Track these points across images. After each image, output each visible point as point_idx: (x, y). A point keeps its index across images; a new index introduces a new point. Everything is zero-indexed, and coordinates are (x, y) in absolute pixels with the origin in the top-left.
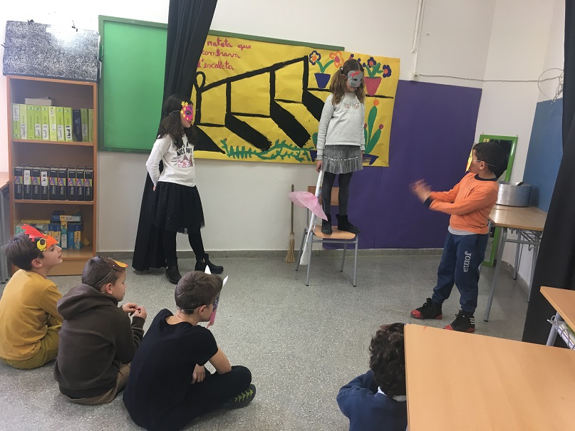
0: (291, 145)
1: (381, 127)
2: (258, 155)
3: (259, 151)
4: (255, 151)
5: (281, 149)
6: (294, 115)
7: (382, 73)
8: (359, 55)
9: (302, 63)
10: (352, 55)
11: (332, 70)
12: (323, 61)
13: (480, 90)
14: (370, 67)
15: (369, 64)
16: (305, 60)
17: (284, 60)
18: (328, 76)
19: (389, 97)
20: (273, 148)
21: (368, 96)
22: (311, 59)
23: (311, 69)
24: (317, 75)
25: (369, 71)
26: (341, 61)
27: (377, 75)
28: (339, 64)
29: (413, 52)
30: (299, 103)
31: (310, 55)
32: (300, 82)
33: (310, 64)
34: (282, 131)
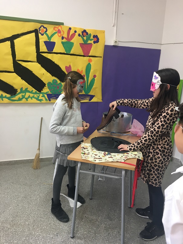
0: (32, 91)
1: (95, 76)
2: (8, 98)
3: (8, 96)
4: (6, 96)
5: (25, 94)
6: (32, 70)
7: (93, 41)
8: (75, 28)
9: (34, 34)
10: (70, 29)
11: (56, 39)
12: (49, 32)
13: (160, 50)
14: (84, 36)
15: (83, 35)
16: (36, 32)
17: (20, 32)
18: (53, 44)
19: (99, 57)
20: (19, 93)
21: (84, 56)
22: (40, 31)
23: (41, 38)
24: (46, 43)
25: (83, 40)
26: (62, 32)
27: (89, 42)
28: (61, 35)
29: (113, 26)
30: (35, 62)
31: (39, 29)
32: (34, 48)
33: (40, 35)
34: (24, 82)
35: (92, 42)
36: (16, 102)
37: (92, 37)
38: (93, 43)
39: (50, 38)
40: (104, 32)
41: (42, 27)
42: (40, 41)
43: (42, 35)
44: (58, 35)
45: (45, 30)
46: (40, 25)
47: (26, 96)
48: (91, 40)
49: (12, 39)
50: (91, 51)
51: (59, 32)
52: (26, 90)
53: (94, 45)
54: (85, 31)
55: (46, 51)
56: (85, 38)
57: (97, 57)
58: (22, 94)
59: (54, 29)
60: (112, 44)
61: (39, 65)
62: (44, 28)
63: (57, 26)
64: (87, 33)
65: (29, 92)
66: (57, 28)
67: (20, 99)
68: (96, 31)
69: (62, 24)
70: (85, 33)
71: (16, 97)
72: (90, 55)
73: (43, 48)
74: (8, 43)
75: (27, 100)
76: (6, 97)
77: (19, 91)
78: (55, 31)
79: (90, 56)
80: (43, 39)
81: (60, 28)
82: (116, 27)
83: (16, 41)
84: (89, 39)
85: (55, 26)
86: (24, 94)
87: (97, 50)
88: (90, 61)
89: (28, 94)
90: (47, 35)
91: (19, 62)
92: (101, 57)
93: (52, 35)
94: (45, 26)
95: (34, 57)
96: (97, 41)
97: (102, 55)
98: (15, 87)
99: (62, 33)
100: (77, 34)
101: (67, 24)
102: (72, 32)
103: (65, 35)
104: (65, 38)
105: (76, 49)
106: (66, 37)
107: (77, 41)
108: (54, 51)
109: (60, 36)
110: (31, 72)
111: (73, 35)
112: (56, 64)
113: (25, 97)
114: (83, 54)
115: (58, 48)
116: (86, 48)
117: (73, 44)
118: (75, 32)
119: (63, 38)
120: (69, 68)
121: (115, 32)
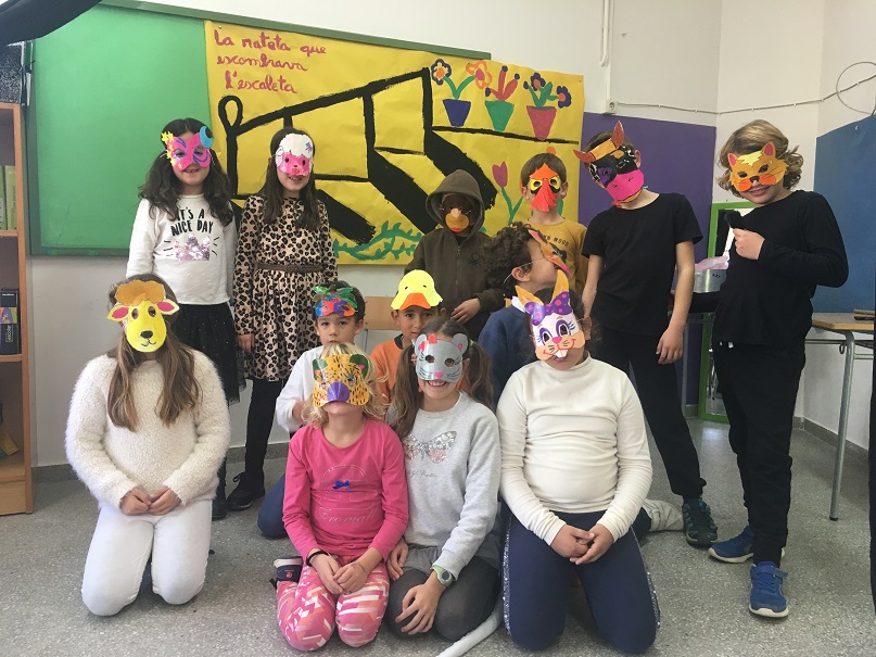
0: (411, 231)
2: (352, 251)
3: (352, 244)
4: (345, 245)
5: (393, 241)
6: (412, 176)
7: (557, 101)
8: (516, 67)
9: (419, 81)
10: (505, 69)
11: (472, 94)
12: (456, 77)
13: (713, 129)
14: (536, 90)
15: (533, 85)
16: (425, 74)
17: (387, 76)
18: (467, 105)
19: (572, 142)
20: (379, 238)
21: (536, 140)
22: (435, 74)
23: (437, 93)
24: (447, 103)
25: (535, 97)
26: (487, 77)
27: (548, 103)
28: (484, 84)
29: (603, 65)
30: (419, 153)
31: (432, 68)
32: (419, 116)
33: (433, 83)
34: (391, 206)
35: (555, 103)
36: (369, 262)
37: (554, 92)
38: (557, 107)
39: (456, 92)
40: (580, 79)
41: (440, 64)
42: (434, 98)
43: (440, 83)
44: (477, 84)
45: (446, 70)
46: (437, 57)
47: (396, 247)
48: (553, 98)
49: (367, 92)
50: (553, 128)
51: (480, 75)
52: (397, 230)
53: (560, 112)
54: (536, 76)
55: (448, 124)
56: (538, 93)
57: (567, 142)
58: (384, 240)
59: (467, 68)
60: (602, 109)
61: (430, 163)
62: (445, 65)
63: (475, 62)
64: (543, 82)
65: (402, 234)
66: (475, 66)
67: (379, 255)
68: (561, 76)
69: (488, 56)
70: (537, 82)
71: (371, 249)
73: (441, 117)
74: (359, 102)
75: (397, 257)
76: (345, 248)
77: (378, 231)
78: (469, 75)
79: (550, 141)
80: (440, 93)
81: (481, 66)
82: (609, 67)
83: (378, 99)
84: (546, 95)
85: (468, 61)
86: (389, 241)
87: (567, 124)
89: (399, 240)
90: (451, 84)
91: (381, 153)
92: (576, 143)
93: (463, 85)
94: (447, 60)
95: (417, 140)
96: (566, 102)
97: (578, 138)
98: (369, 218)
99: (487, 79)
100: (520, 83)
101: (500, 57)
102: (509, 77)
103: (494, 86)
104: (494, 92)
105: (519, 121)
106: (496, 89)
107: (520, 99)
108: (468, 124)
109: (481, 88)
110: (411, 180)
111: (512, 85)
112: (470, 160)
113: (394, 249)
114: (534, 136)
115: (477, 117)
116: (541, 117)
117: (511, 106)
118: (517, 76)
119: (488, 92)
120: (501, 172)
121: (608, 78)
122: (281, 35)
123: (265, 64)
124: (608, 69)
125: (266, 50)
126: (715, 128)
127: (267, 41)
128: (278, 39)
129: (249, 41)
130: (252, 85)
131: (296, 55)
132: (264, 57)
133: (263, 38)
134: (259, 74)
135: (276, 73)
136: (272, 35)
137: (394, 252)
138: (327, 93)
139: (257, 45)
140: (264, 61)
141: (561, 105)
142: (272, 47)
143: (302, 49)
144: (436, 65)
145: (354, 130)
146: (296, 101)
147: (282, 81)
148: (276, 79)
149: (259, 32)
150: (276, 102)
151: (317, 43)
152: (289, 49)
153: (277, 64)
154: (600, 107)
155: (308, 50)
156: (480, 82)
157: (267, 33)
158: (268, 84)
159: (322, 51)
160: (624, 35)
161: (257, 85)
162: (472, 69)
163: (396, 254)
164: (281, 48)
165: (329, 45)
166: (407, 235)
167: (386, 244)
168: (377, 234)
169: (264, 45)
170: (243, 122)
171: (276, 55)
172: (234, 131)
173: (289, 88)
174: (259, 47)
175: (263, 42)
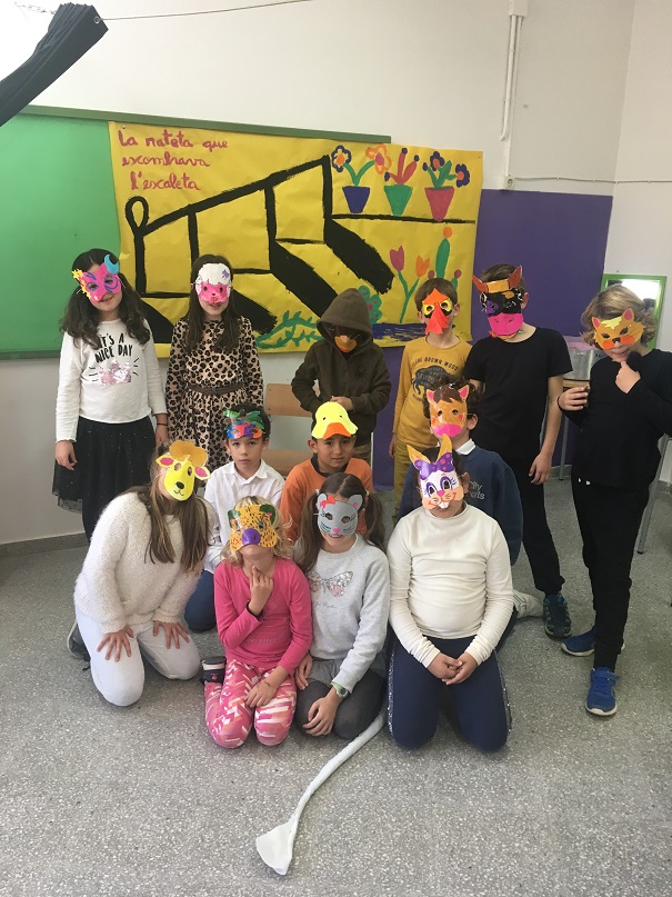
0: (311, 319)
1: (458, 274)
5: (294, 329)
6: (312, 265)
7: (455, 180)
8: (416, 148)
9: (319, 169)
10: (404, 151)
11: (372, 180)
12: (356, 163)
13: (610, 199)
14: (435, 170)
15: (432, 165)
16: (325, 162)
17: (288, 166)
18: (366, 191)
19: (469, 222)
20: (280, 327)
21: (433, 221)
22: (335, 161)
23: (337, 180)
24: (346, 190)
25: (433, 177)
26: (386, 161)
27: (447, 183)
28: (384, 168)
29: (504, 139)
30: (319, 242)
31: (333, 154)
32: (319, 205)
33: (333, 170)
34: (292, 295)
35: (453, 183)
36: (271, 350)
37: (452, 172)
38: (455, 186)
39: (356, 178)
40: (479, 155)
41: (340, 150)
42: (334, 186)
43: (340, 170)
44: (377, 169)
45: (346, 156)
46: (337, 144)
47: (297, 335)
48: (451, 178)
49: (268, 185)
50: (450, 208)
51: (379, 160)
52: (297, 319)
53: (458, 191)
54: (436, 155)
55: (347, 211)
56: (437, 173)
57: (464, 222)
58: (285, 329)
59: (367, 154)
60: (500, 185)
61: (330, 251)
62: (345, 151)
63: (374, 146)
64: (442, 161)
65: (303, 322)
66: (375, 150)
67: (281, 343)
68: (460, 153)
69: (387, 139)
70: (436, 161)
71: (273, 338)
72: (447, 217)
73: (340, 204)
74: (260, 195)
75: (297, 344)
77: (280, 321)
78: (368, 160)
79: (447, 221)
80: (340, 180)
81: (381, 150)
82: (509, 142)
83: (278, 190)
84: (445, 175)
85: (368, 145)
86: (290, 329)
87: (465, 203)
88: (447, 233)
89: (300, 328)
90: (351, 171)
91: (282, 245)
92: (473, 222)
93: (363, 171)
94: (347, 146)
95: (316, 229)
96: (464, 181)
97: (474, 217)
98: (271, 309)
99: (386, 164)
100: (419, 164)
101: (399, 140)
102: (408, 159)
103: (393, 170)
104: (394, 177)
105: (418, 204)
106: (396, 173)
107: (419, 181)
108: (366, 210)
109: (381, 173)
110: (311, 269)
111: (412, 167)
112: (368, 246)
113: (294, 337)
114: (431, 217)
115: (376, 203)
116: (439, 197)
117: (409, 190)
118: (417, 158)
119: (387, 176)
120: (398, 256)
121: (507, 153)
122: (185, 132)
123: (168, 163)
124: (508, 144)
125: (169, 148)
126: (611, 198)
127: (170, 139)
128: (180, 136)
129: (152, 139)
130: (157, 185)
131: (200, 151)
132: (167, 155)
133: (166, 135)
134: (163, 173)
135: (179, 171)
136: (174, 132)
137: (294, 340)
138: (229, 187)
139: (160, 143)
140: (168, 159)
141: (459, 184)
142: (174, 144)
143: (204, 145)
144: (336, 151)
145: (255, 223)
146: (199, 197)
147: (185, 178)
148: (180, 177)
149: (162, 130)
150: (179, 200)
151: (219, 137)
152: (191, 145)
153: (181, 162)
154: (498, 183)
155: (209, 145)
156: (380, 167)
157: (169, 130)
158: (172, 183)
159: (224, 145)
160: (525, 106)
161: (161, 185)
162: (371, 153)
163: (297, 341)
164: (184, 145)
165: (231, 139)
166: (307, 323)
167: (287, 332)
168: (278, 323)
169: (168, 143)
170: (150, 222)
171: (179, 152)
172: (141, 232)
173: (193, 185)
174: (163, 145)
175: (166, 140)
